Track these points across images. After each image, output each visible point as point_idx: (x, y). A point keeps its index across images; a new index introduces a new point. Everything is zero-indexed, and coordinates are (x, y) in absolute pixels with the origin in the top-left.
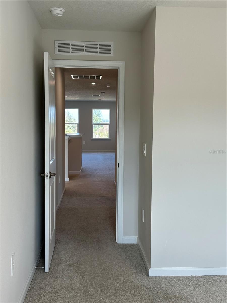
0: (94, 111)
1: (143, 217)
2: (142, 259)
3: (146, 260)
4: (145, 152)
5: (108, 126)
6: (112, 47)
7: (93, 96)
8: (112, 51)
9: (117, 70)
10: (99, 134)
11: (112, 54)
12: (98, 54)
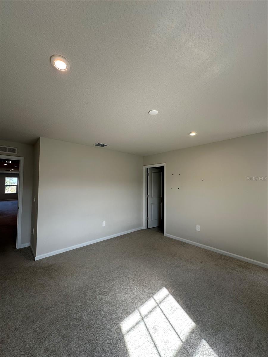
0: (6, 178)
1: (33, 232)
2: (32, 253)
3: (34, 253)
4: (35, 200)
5: (16, 186)
6: (16, 150)
7: (6, 170)
8: (16, 152)
9: (19, 161)
10: (10, 191)
11: (16, 153)
12: (7, 152)
